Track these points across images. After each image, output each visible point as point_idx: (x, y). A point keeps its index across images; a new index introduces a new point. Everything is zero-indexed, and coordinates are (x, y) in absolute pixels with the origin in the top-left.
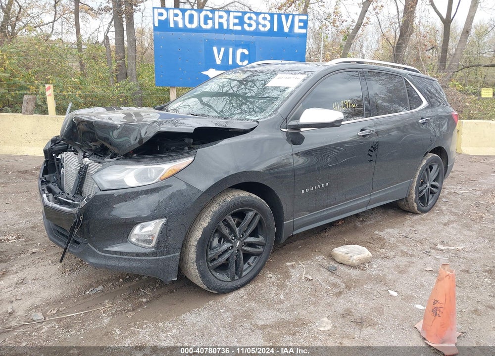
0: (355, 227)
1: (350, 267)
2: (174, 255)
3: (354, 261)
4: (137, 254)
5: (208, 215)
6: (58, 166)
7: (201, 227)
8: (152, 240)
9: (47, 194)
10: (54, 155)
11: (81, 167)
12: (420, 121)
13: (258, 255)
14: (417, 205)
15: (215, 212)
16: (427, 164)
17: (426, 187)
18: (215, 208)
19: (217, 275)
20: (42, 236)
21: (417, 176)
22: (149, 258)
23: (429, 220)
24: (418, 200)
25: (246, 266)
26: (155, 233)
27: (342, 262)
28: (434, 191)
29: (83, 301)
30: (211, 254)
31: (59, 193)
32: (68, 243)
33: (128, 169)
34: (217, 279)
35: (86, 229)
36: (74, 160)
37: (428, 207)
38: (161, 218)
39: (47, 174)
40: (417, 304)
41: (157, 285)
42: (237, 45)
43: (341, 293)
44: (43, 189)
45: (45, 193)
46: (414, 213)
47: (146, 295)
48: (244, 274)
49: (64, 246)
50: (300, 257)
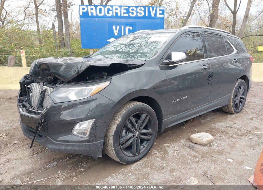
0: (200, 123)
1: (202, 146)
2: (100, 141)
3: (204, 142)
4: (78, 142)
5: (120, 117)
6: (28, 92)
7: (115, 124)
8: (87, 133)
9: (22, 108)
10: (25, 85)
11: (42, 91)
12: (234, 61)
13: (148, 140)
14: (234, 108)
15: (124, 115)
16: (238, 85)
17: (238, 99)
18: (123, 112)
19: (125, 153)
20: (20, 133)
21: (233, 92)
22: (85, 144)
23: (240, 117)
24: (234, 106)
25: (142, 147)
26: (88, 128)
27: (197, 143)
28: (242, 101)
29: (45, 172)
30: (122, 140)
31: (29, 107)
32: (35, 136)
33: (70, 90)
34: (126, 155)
35: (46, 127)
36: (37, 87)
37: (239, 110)
38: (92, 119)
39: (22, 96)
40: (246, 166)
41: (89, 160)
42: (126, 25)
43: (199, 161)
44: (20, 105)
45: (21, 107)
46: (232, 114)
47: (83, 167)
48: (141, 152)
49: (33, 138)
50: (172, 141)
